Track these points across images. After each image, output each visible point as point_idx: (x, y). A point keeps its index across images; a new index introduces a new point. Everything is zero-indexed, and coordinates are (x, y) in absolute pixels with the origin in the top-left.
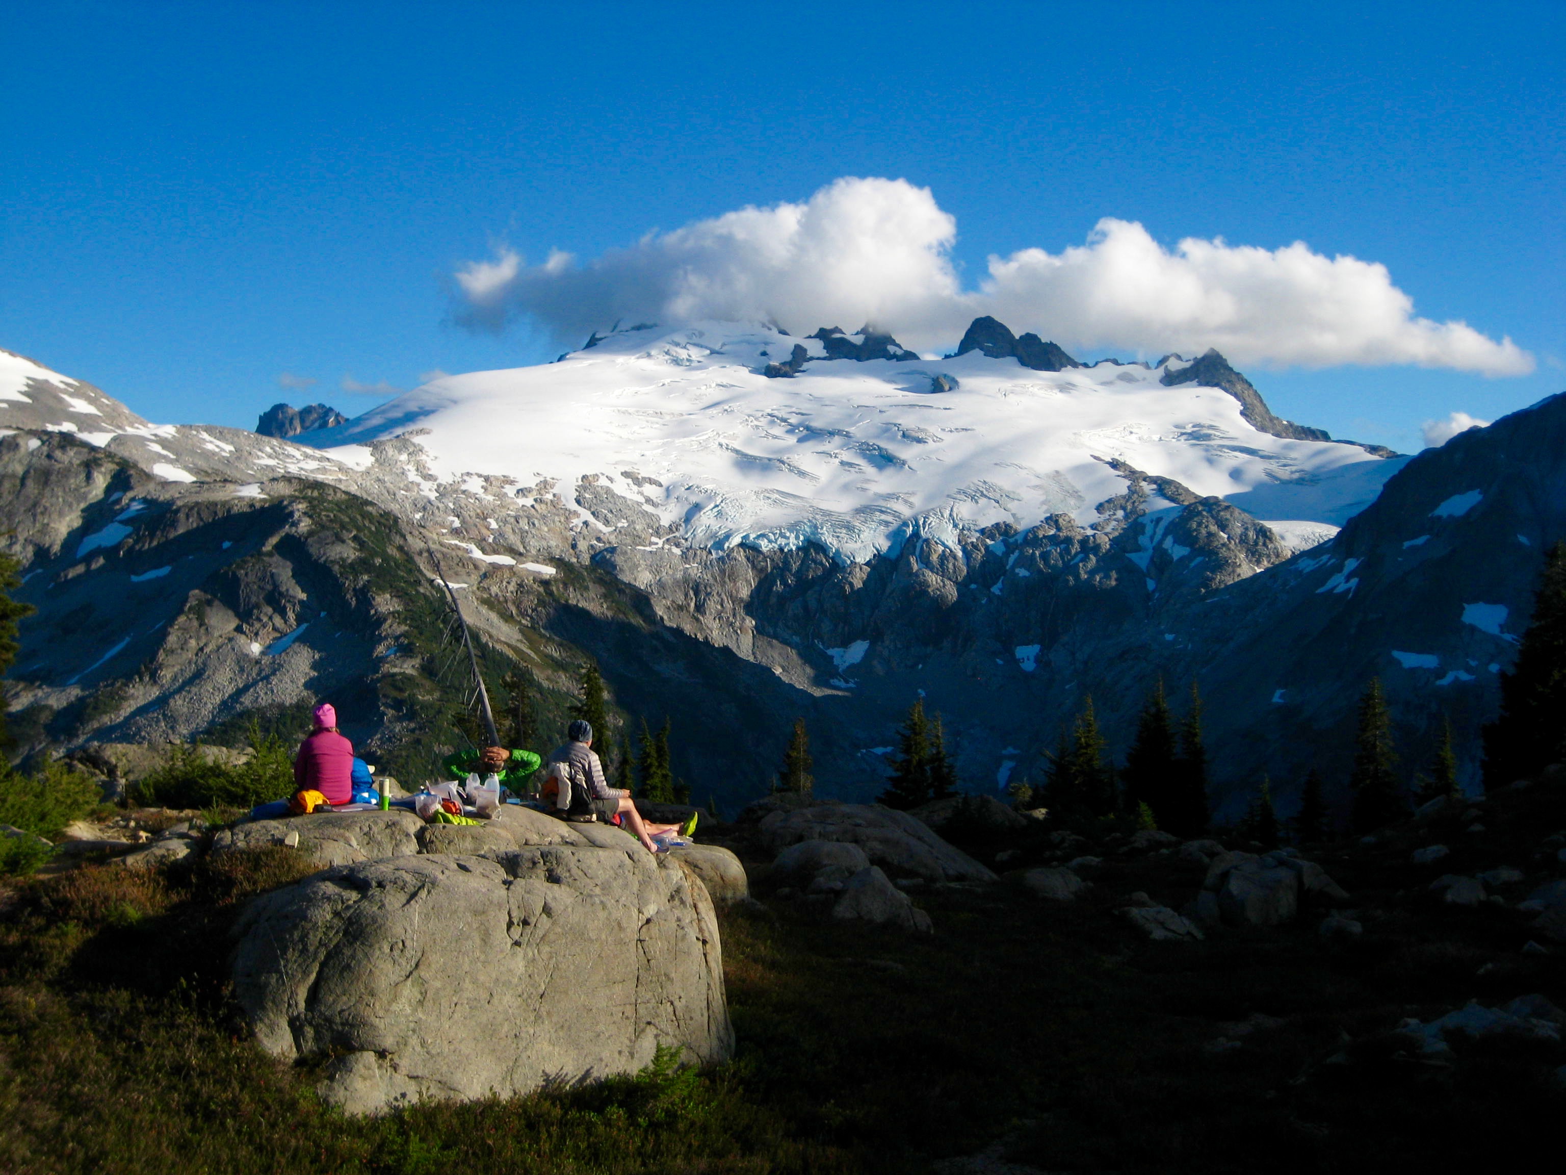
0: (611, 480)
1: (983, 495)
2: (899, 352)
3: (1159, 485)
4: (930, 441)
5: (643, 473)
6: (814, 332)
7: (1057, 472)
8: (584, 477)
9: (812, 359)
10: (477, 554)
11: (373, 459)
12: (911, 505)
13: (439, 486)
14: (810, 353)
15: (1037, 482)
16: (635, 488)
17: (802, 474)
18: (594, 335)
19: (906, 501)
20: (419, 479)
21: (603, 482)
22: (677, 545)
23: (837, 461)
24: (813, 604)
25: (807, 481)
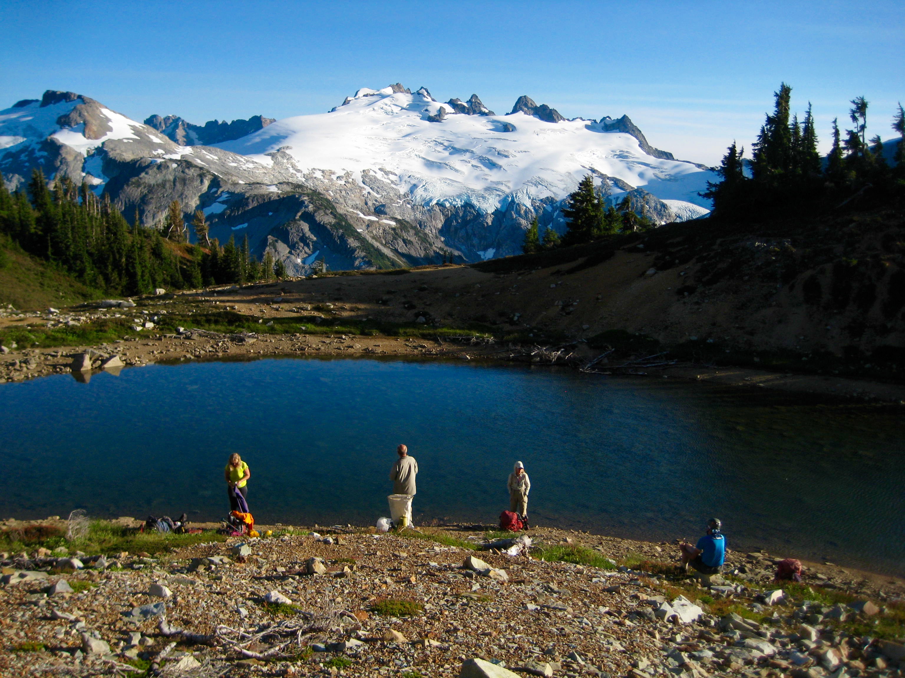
0: (376, 173)
1: (539, 184)
2: (487, 111)
3: (615, 182)
4: (511, 157)
5: (388, 169)
6: (448, 101)
7: (570, 173)
8: (364, 171)
9: (448, 113)
10: (362, 215)
11: (273, 162)
12: (509, 188)
13: (304, 175)
14: (447, 111)
15: (561, 178)
16: (386, 176)
17: (456, 171)
18: (347, 98)
19: (506, 186)
20: (294, 172)
21: (372, 173)
22: (409, 203)
23: (470, 165)
24: (470, 231)
25: (459, 174)
